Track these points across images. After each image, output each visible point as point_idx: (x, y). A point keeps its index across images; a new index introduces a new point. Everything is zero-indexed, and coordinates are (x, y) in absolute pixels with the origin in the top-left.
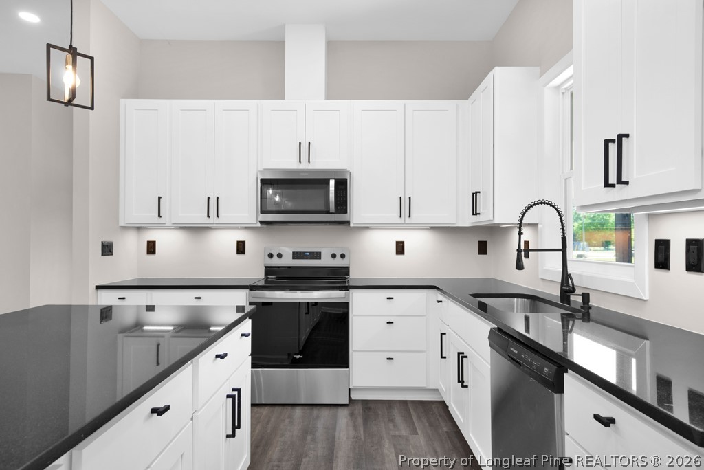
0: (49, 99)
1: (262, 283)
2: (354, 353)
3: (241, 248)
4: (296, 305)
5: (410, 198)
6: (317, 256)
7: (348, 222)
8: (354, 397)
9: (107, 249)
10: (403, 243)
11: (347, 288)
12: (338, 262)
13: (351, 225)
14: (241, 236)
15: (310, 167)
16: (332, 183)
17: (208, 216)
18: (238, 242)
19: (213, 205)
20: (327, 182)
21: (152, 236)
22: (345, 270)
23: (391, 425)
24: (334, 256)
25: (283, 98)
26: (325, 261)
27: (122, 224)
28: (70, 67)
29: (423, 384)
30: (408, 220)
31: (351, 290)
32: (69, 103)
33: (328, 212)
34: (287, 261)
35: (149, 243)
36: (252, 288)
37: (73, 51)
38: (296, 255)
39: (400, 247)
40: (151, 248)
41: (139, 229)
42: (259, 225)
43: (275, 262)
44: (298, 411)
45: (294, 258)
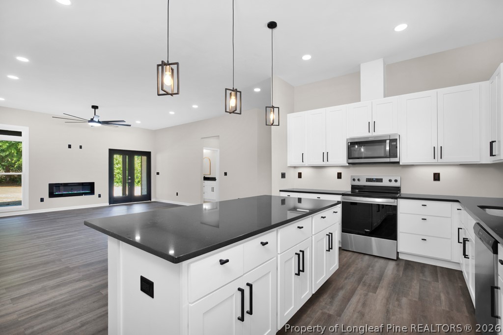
0: (266, 125)
1: (350, 193)
2: (400, 233)
3: (339, 176)
4: (370, 205)
5: (441, 147)
6: (380, 180)
7: (398, 163)
8: (401, 257)
9: (283, 176)
10: (439, 174)
11: (396, 198)
12: (393, 184)
13: (401, 164)
14: (339, 170)
15: (375, 134)
16: (388, 142)
17: (323, 161)
18: (338, 173)
19: (325, 156)
20: (385, 141)
21: (300, 170)
22: (398, 189)
23: (421, 275)
24: (390, 181)
25: (360, 101)
26: (385, 183)
27: (288, 165)
28: (272, 113)
29: (449, 258)
30: (440, 160)
31: (398, 200)
32: (272, 125)
33: (385, 157)
34: (363, 183)
35: (299, 173)
36: (343, 195)
37: (273, 107)
38: (369, 180)
39: (437, 177)
40: (300, 175)
41: (295, 167)
42: (348, 165)
43: (356, 183)
44: (367, 257)
45: (367, 181)
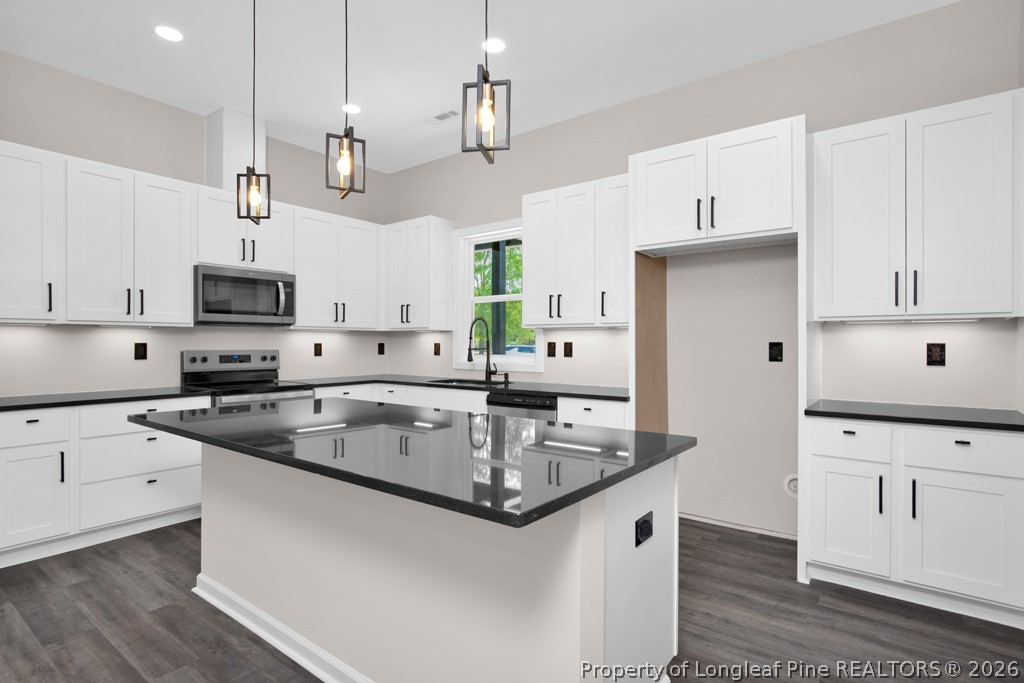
1: (178, 392)
3: (141, 352)
6: (245, 358)
10: (320, 345)
12: (268, 365)
14: (142, 338)
15: (253, 266)
16: (281, 285)
18: (137, 345)
19: (134, 299)
20: (276, 283)
22: (274, 373)
24: (264, 359)
26: (256, 364)
30: (341, 325)
31: (315, 390)
33: (275, 315)
34: (214, 365)
38: (225, 359)
42: (192, 325)
43: (199, 367)
45: (221, 362)
